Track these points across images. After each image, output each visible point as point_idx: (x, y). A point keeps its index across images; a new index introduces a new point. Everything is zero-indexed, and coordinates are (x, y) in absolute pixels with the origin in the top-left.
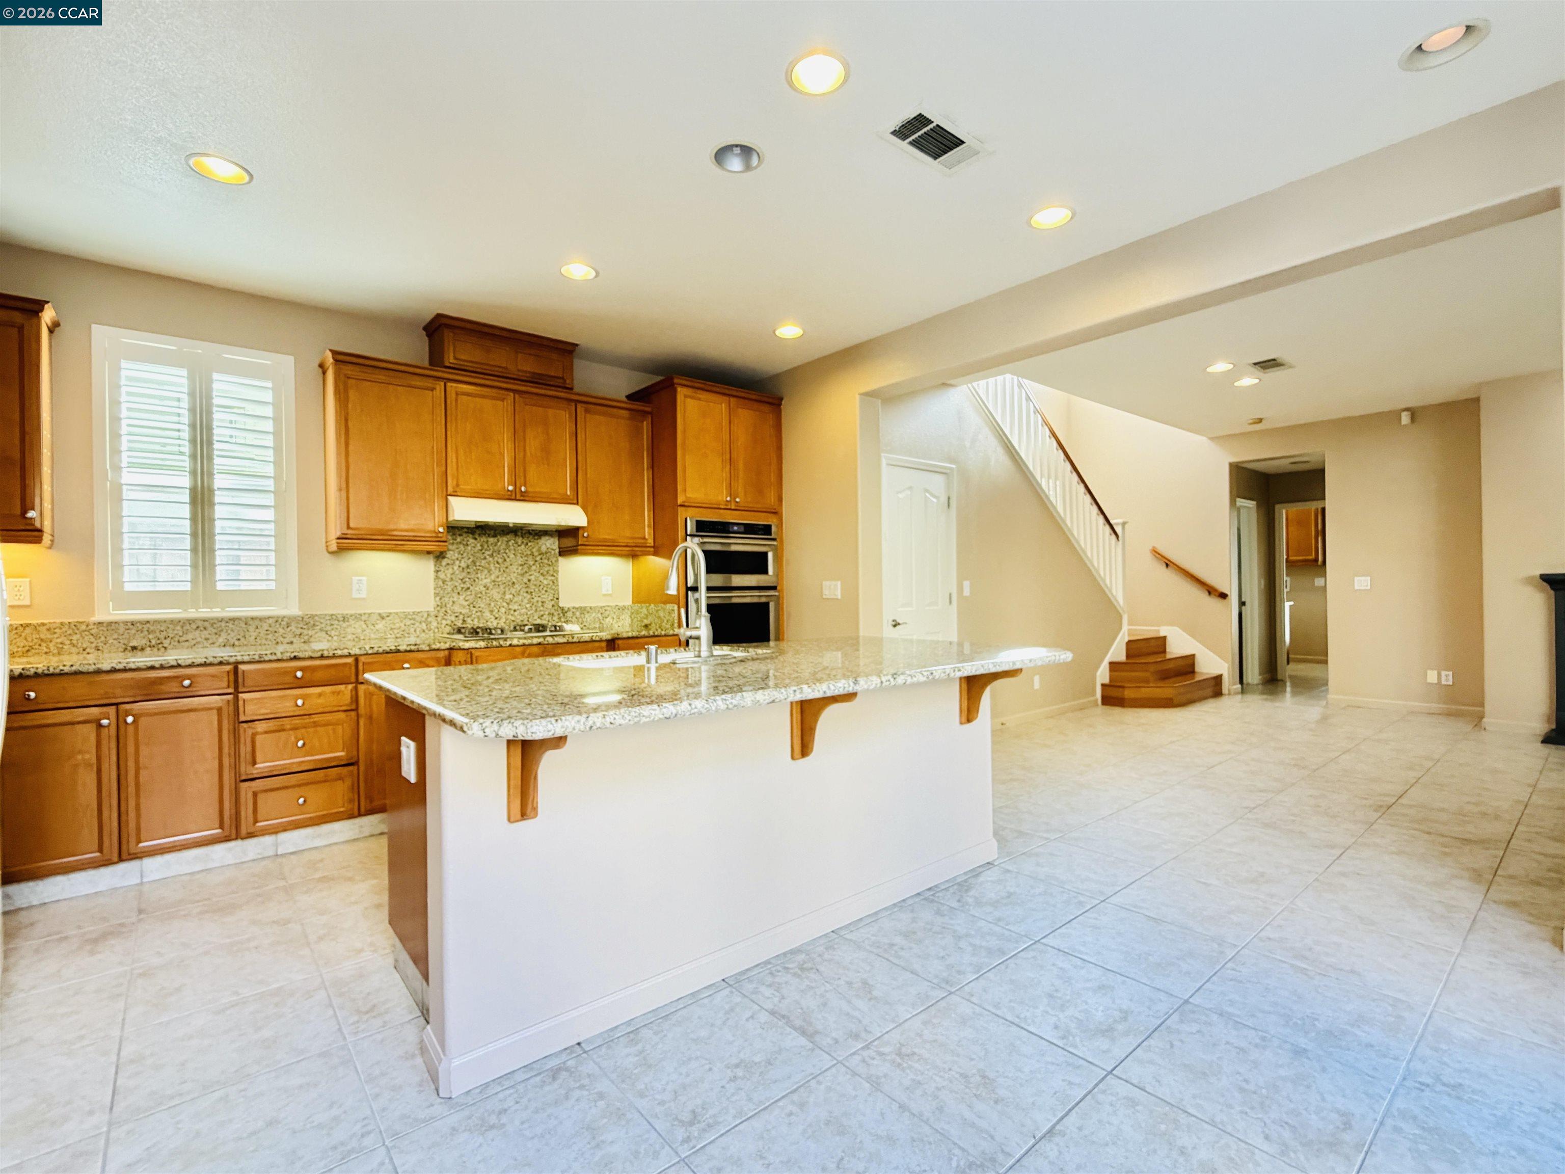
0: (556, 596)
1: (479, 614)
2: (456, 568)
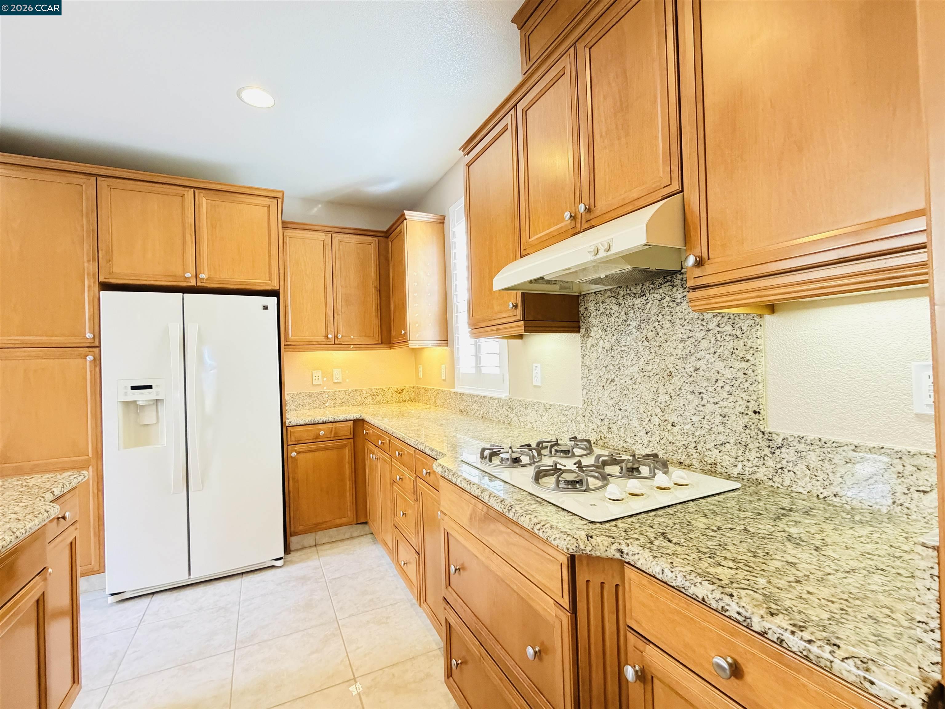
0: (753, 406)
1: (625, 421)
2: (600, 350)
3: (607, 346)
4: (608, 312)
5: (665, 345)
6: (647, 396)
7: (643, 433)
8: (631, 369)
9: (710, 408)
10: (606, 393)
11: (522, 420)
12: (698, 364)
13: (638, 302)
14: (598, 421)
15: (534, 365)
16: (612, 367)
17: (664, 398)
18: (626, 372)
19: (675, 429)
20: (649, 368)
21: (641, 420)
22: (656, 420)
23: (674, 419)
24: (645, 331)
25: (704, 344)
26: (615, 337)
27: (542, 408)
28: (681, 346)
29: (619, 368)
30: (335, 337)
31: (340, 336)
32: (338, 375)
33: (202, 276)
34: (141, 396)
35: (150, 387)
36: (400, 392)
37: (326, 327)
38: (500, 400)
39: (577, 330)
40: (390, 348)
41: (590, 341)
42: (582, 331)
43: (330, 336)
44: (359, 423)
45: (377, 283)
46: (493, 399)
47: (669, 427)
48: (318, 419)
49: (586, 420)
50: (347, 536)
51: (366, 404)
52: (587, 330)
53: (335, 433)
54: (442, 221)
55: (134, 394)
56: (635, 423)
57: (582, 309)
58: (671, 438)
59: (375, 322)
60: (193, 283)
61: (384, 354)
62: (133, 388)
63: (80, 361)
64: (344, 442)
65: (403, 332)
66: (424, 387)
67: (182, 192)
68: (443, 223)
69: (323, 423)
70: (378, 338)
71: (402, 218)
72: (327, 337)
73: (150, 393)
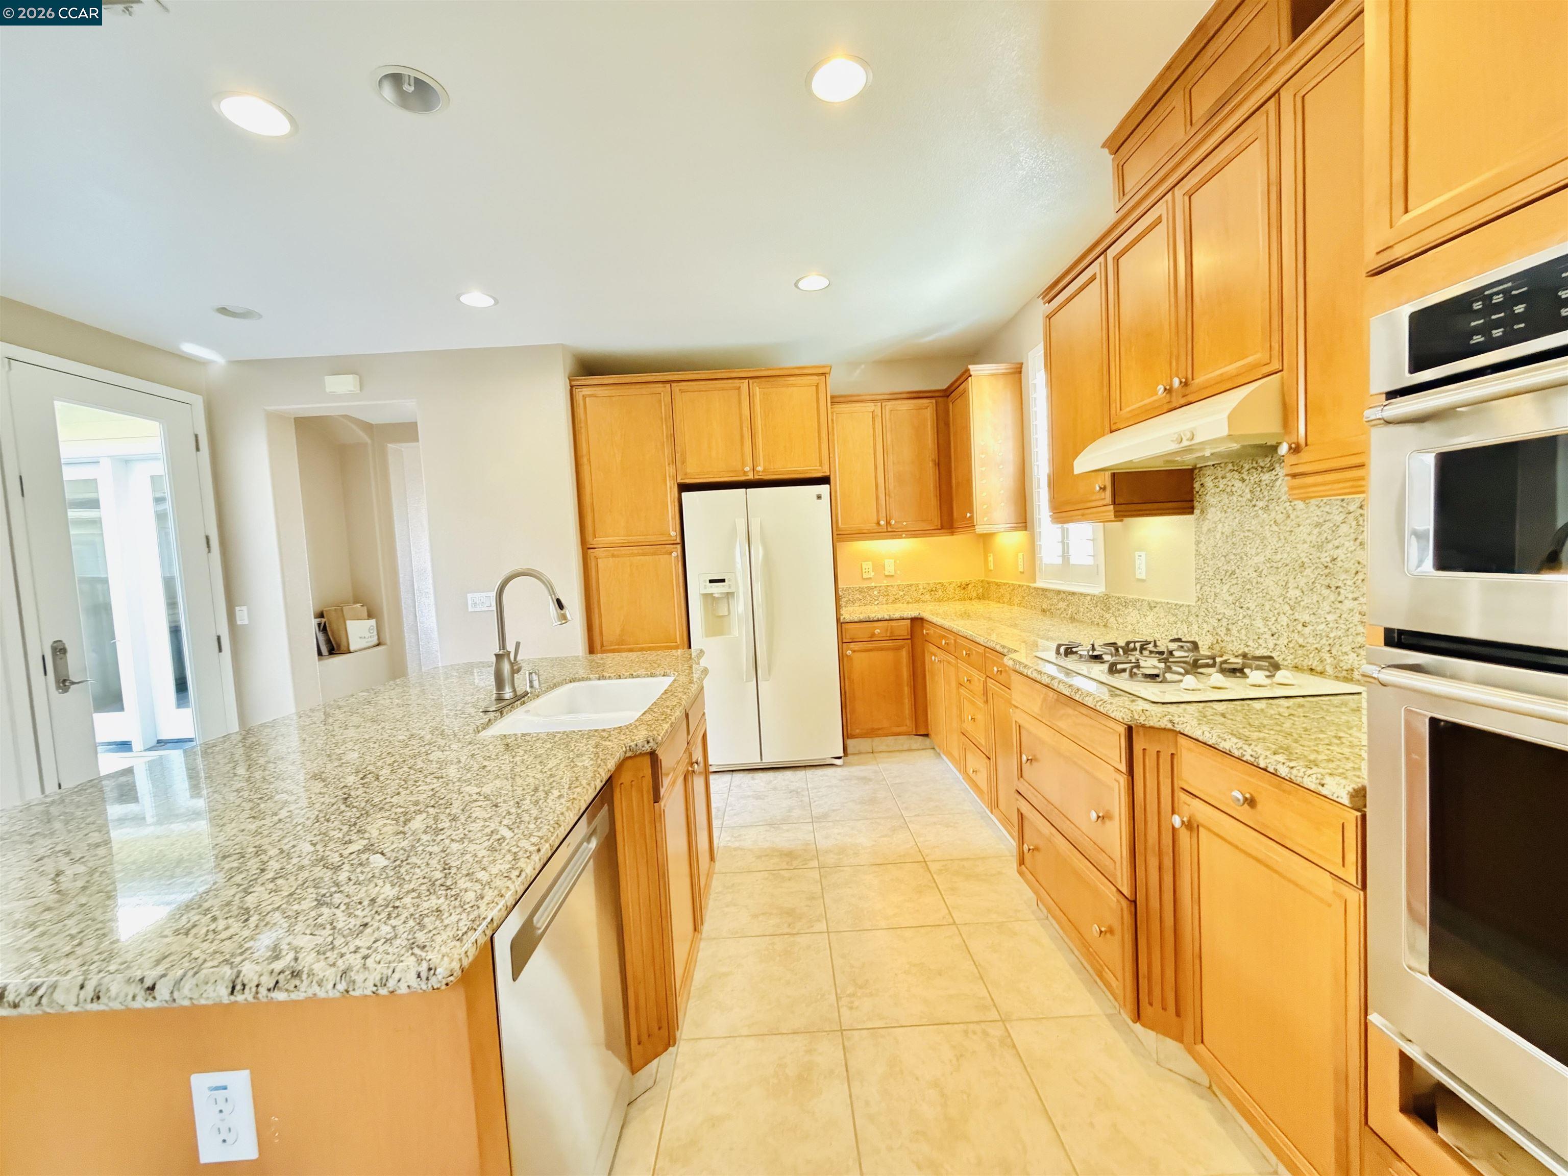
1: (1247, 621)
2: (1218, 536)
3: (1227, 530)
4: (1228, 490)
5: (1297, 530)
6: (1276, 591)
7: (1268, 636)
8: (1256, 559)
9: (1348, 604)
10: (1225, 588)
11: (1120, 620)
12: (1336, 553)
13: (1266, 477)
14: (1214, 622)
15: (1137, 554)
16: (1232, 557)
17: (1293, 593)
18: (1250, 562)
19: (1307, 630)
20: (1279, 557)
21: (1266, 619)
22: (1284, 620)
23: (1306, 618)
24: (1273, 514)
25: (1344, 528)
26: (1237, 520)
27: (1146, 607)
28: (1316, 531)
29: (1241, 558)
30: (888, 523)
31: (893, 522)
32: (890, 568)
33: (759, 468)
34: (717, 589)
35: (723, 581)
36: (964, 587)
37: (878, 511)
38: (1093, 596)
39: (1190, 510)
40: (952, 533)
41: (1206, 526)
42: (1197, 511)
43: (882, 523)
44: (917, 622)
45: (934, 455)
46: (1086, 595)
47: (1300, 627)
48: (873, 616)
49: (1200, 621)
50: (905, 747)
51: (924, 602)
52: (1202, 512)
53: (891, 633)
54: (1018, 371)
55: (711, 587)
56: (1259, 623)
57: (1197, 486)
58: (1301, 641)
59: (934, 502)
60: (750, 477)
61: (945, 540)
62: (711, 581)
63: (667, 556)
64: (900, 643)
65: (968, 515)
66: (996, 581)
67: (738, 385)
68: (1020, 372)
69: (878, 621)
70: (937, 522)
71: (966, 375)
72: (878, 523)
73: (723, 586)
